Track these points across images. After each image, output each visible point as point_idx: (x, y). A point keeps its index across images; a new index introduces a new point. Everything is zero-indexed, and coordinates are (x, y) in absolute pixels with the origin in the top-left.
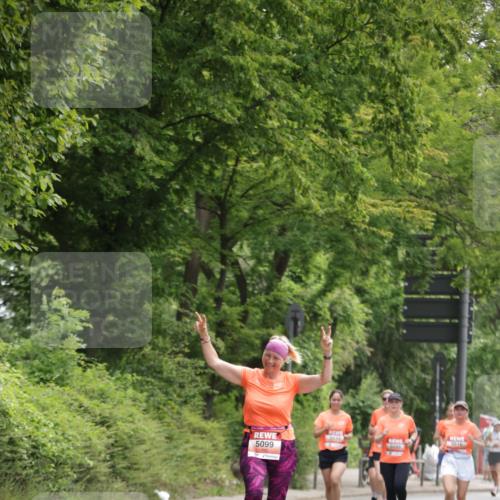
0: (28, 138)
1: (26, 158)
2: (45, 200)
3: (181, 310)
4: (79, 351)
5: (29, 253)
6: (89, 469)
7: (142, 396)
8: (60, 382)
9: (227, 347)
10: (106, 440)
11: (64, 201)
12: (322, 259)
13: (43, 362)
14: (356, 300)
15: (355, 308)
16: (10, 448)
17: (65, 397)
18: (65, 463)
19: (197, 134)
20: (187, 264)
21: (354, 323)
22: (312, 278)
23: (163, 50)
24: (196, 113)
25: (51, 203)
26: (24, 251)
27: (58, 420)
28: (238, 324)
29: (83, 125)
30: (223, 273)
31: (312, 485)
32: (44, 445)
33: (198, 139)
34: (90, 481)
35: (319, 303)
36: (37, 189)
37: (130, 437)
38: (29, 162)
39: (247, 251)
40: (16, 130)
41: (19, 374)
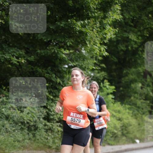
0: (97, 36)
1: (97, 42)
2: (102, 54)
3: (142, 86)
4: (112, 98)
5: (98, 70)
6: (115, 133)
7: (131, 112)
10: (120, 125)
11: (108, 54)
19: (147, 34)
20: (144, 72)
23: (137, 8)
24: (147, 27)
25: (104, 54)
26: (96, 69)
29: (114, 32)
33: (147, 35)
34: (116, 137)
36: (100, 51)
37: (127, 124)
38: (98, 43)
40: (94, 33)
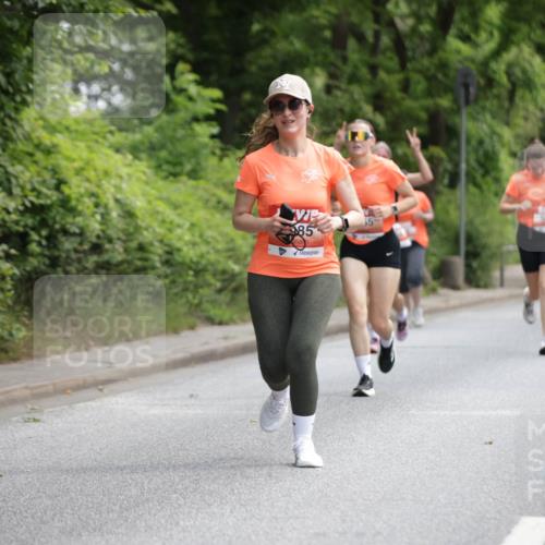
8: (194, 174)
9: (387, 123)
12: (493, 13)
13: (171, 153)
14: (537, 60)
15: (537, 69)
16: (139, 255)
17: (200, 193)
18: (204, 270)
21: (536, 88)
22: (483, 36)
27: (194, 220)
28: (399, 95)
30: (377, 35)
31: (497, 282)
32: (179, 250)
35: (494, 65)
39: (404, 8)
41: (143, 167)
